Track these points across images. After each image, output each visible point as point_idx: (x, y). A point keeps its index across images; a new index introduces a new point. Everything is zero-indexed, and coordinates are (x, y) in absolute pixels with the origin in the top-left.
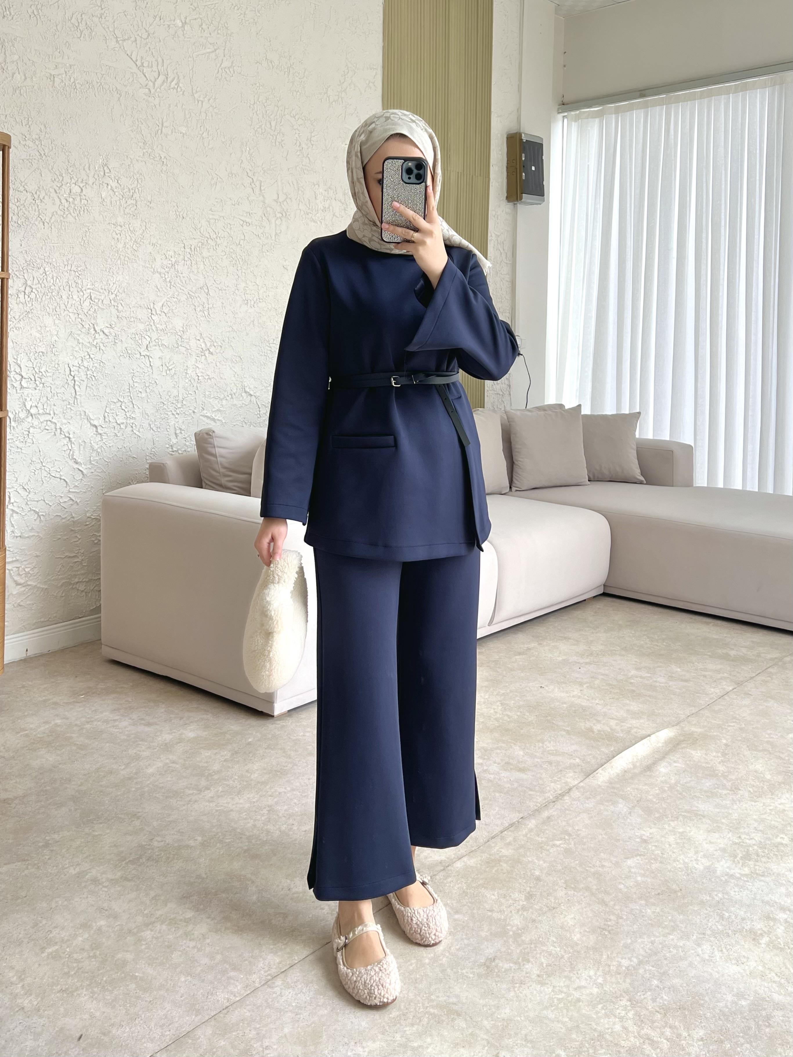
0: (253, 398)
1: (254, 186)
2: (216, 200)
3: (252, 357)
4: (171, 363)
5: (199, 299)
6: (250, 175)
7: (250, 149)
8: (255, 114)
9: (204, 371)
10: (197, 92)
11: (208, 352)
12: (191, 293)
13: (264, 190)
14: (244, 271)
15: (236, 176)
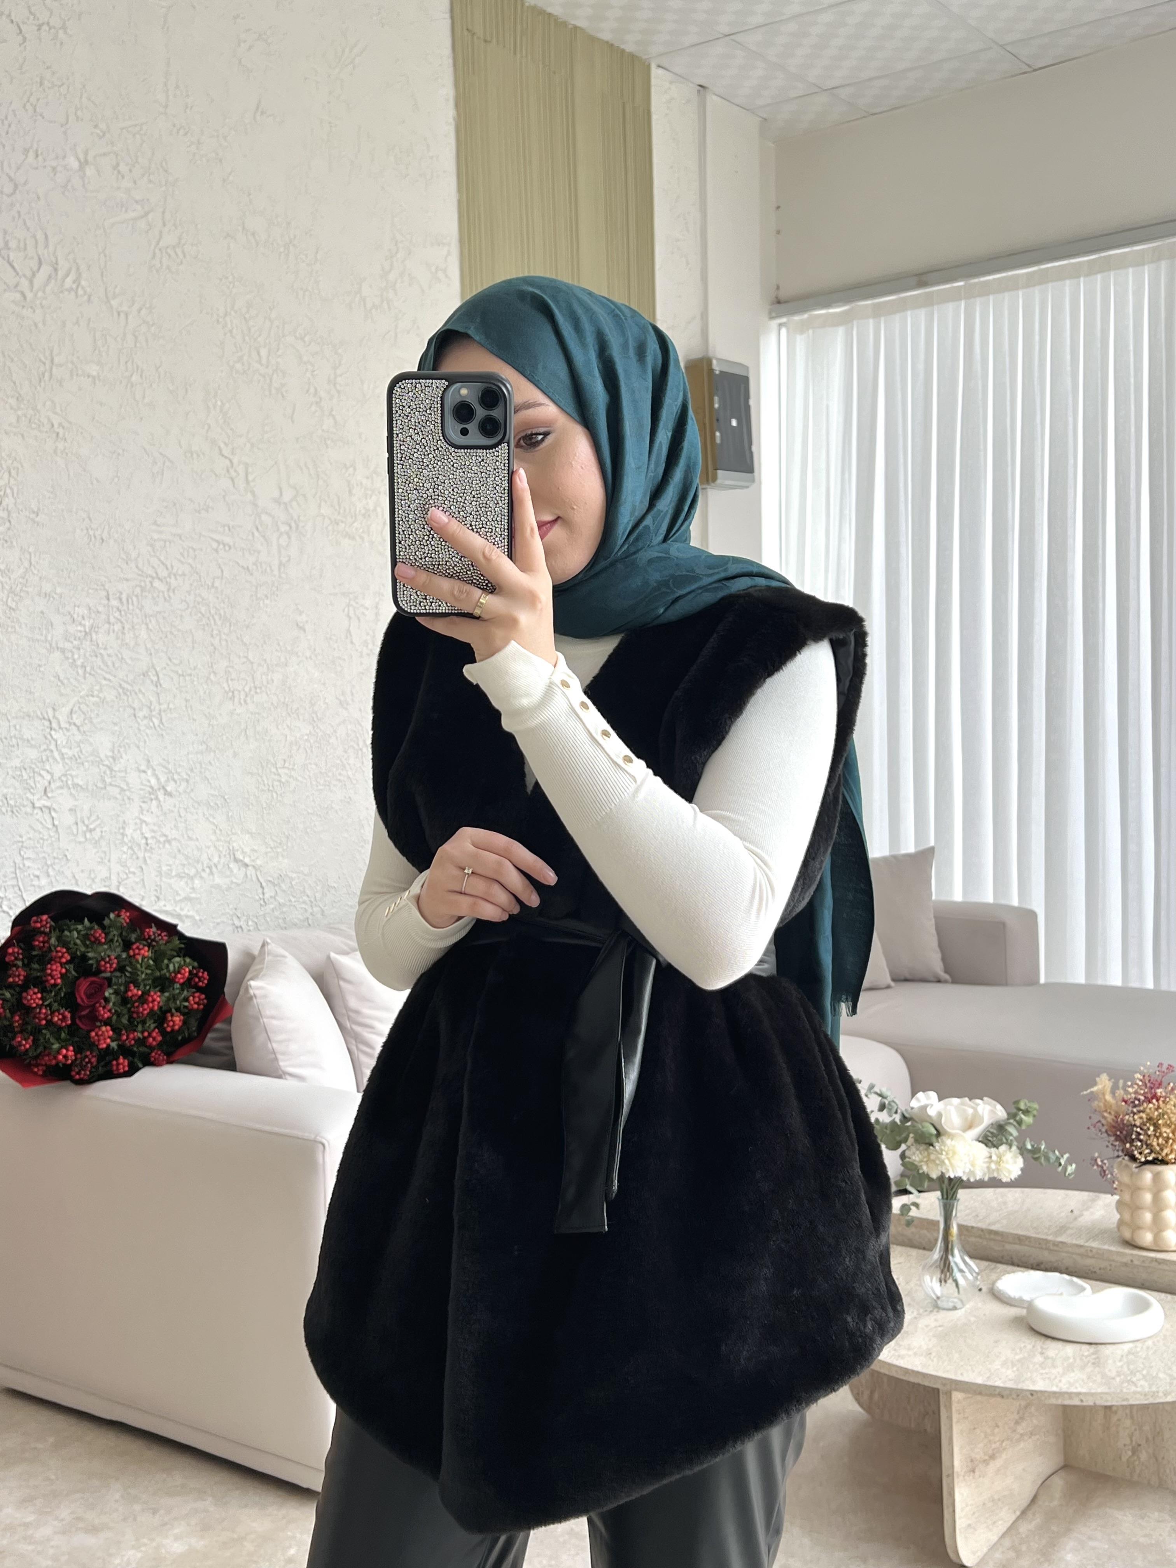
0: (251, 871)
1: (233, 474)
2: (165, 504)
3: (246, 796)
4: (93, 818)
5: (140, 696)
6: (225, 453)
7: (223, 404)
8: (229, 334)
9: (156, 828)
10: (115, 297)
11: (162, 791)
12: (125, 685)
13: (254, 480)
14: (224, 637)
15: (198, 456)
